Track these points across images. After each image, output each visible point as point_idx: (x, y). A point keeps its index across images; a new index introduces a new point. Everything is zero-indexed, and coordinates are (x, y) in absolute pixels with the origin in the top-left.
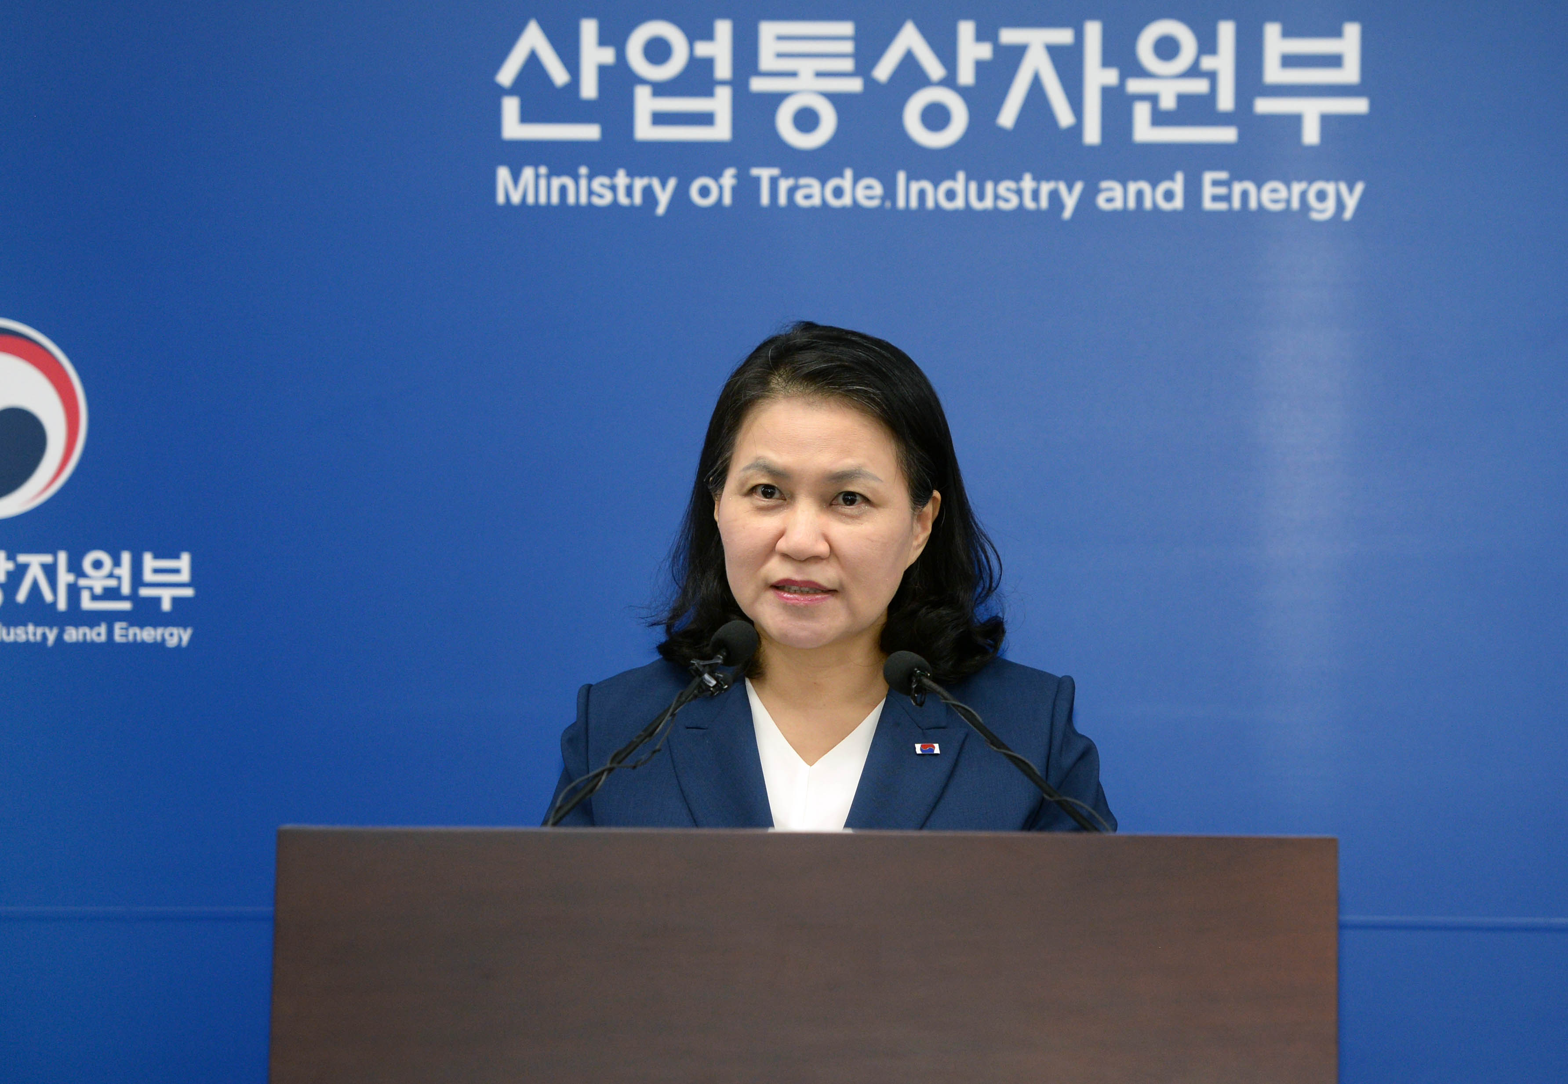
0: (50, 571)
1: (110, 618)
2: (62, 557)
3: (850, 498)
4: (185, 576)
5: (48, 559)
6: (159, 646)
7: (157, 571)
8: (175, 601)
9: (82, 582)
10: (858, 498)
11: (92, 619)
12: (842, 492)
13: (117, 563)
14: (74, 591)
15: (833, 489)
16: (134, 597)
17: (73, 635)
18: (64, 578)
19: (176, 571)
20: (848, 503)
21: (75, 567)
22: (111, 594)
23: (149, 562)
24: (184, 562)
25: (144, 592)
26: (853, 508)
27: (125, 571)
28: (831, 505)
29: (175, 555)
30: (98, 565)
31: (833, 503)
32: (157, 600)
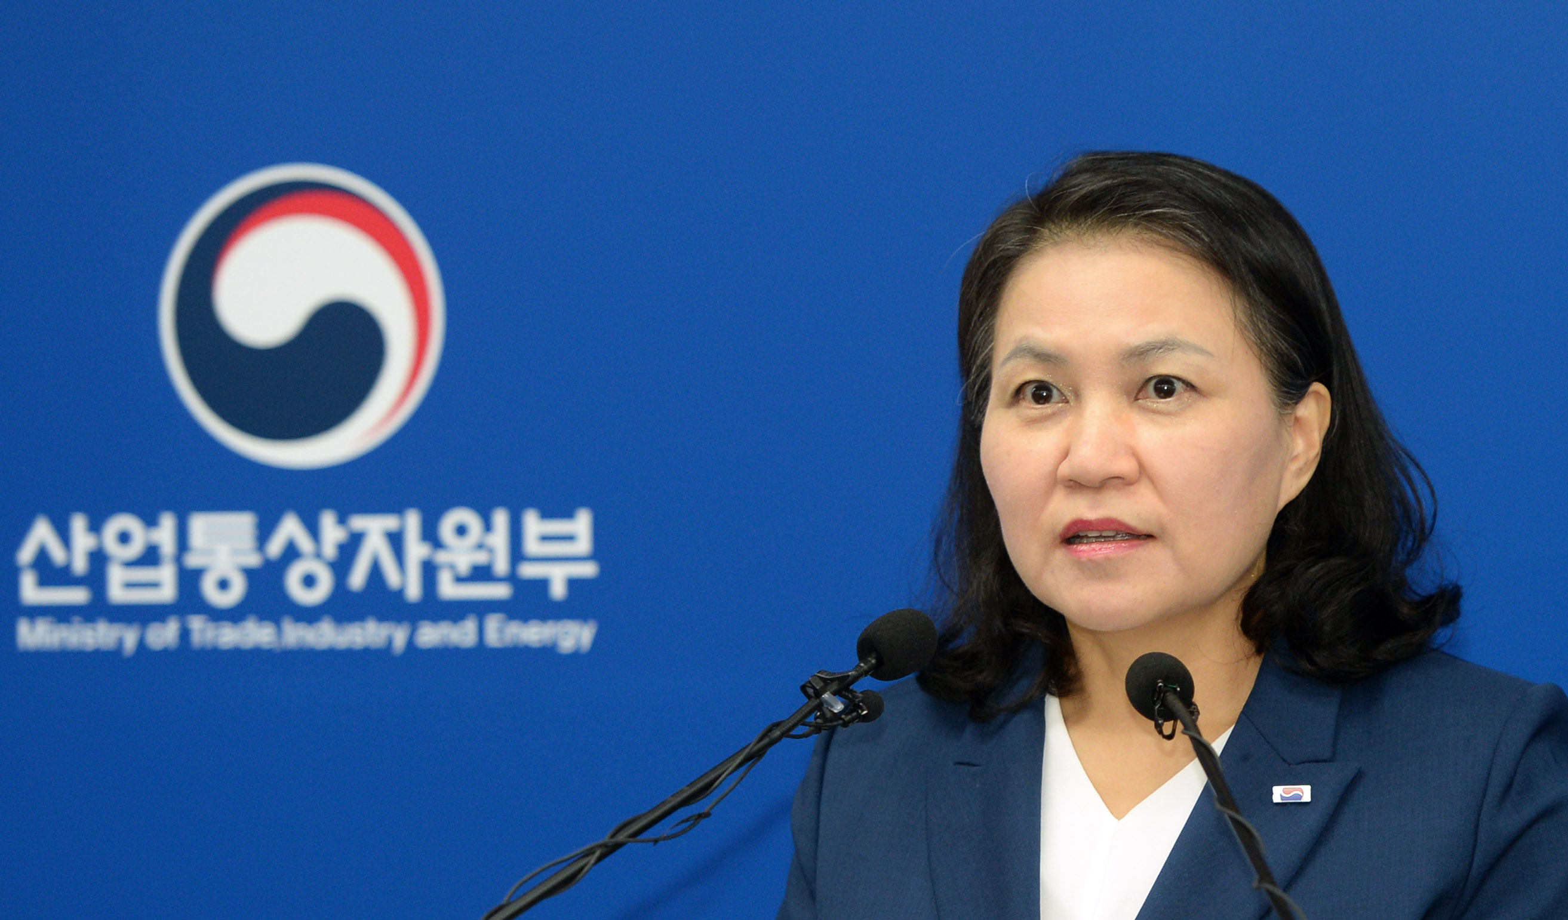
0: (396, 540)
1: (481, 609)
2: (413, 521)
3: (1165, 386)
4: (583, 544)
5: (390, 522)
6: (548, 652)
7: (545, 538)
8: (573, 584)
9: (441, 557)
10: (1178, 385)
11: (456, 611)
12: (1150, 379)
13: (488, 526)
14: (429, 571)
15: (1137, 374)
16: (512, 578)
17: (430, 635)
18: (416, 550)
19: (570, 538)
20: (1162, 395)
21: (430, 535)
22: (481, 574)
23: (533, 524)
24: (582, 524)
25: (529, 571)
26: (1170, 401)
27: (499, 538)
28: (1136, 399)
29: (568, 514)
30: (461, 530)
31: (1139, 397)
32: (543, 584)
